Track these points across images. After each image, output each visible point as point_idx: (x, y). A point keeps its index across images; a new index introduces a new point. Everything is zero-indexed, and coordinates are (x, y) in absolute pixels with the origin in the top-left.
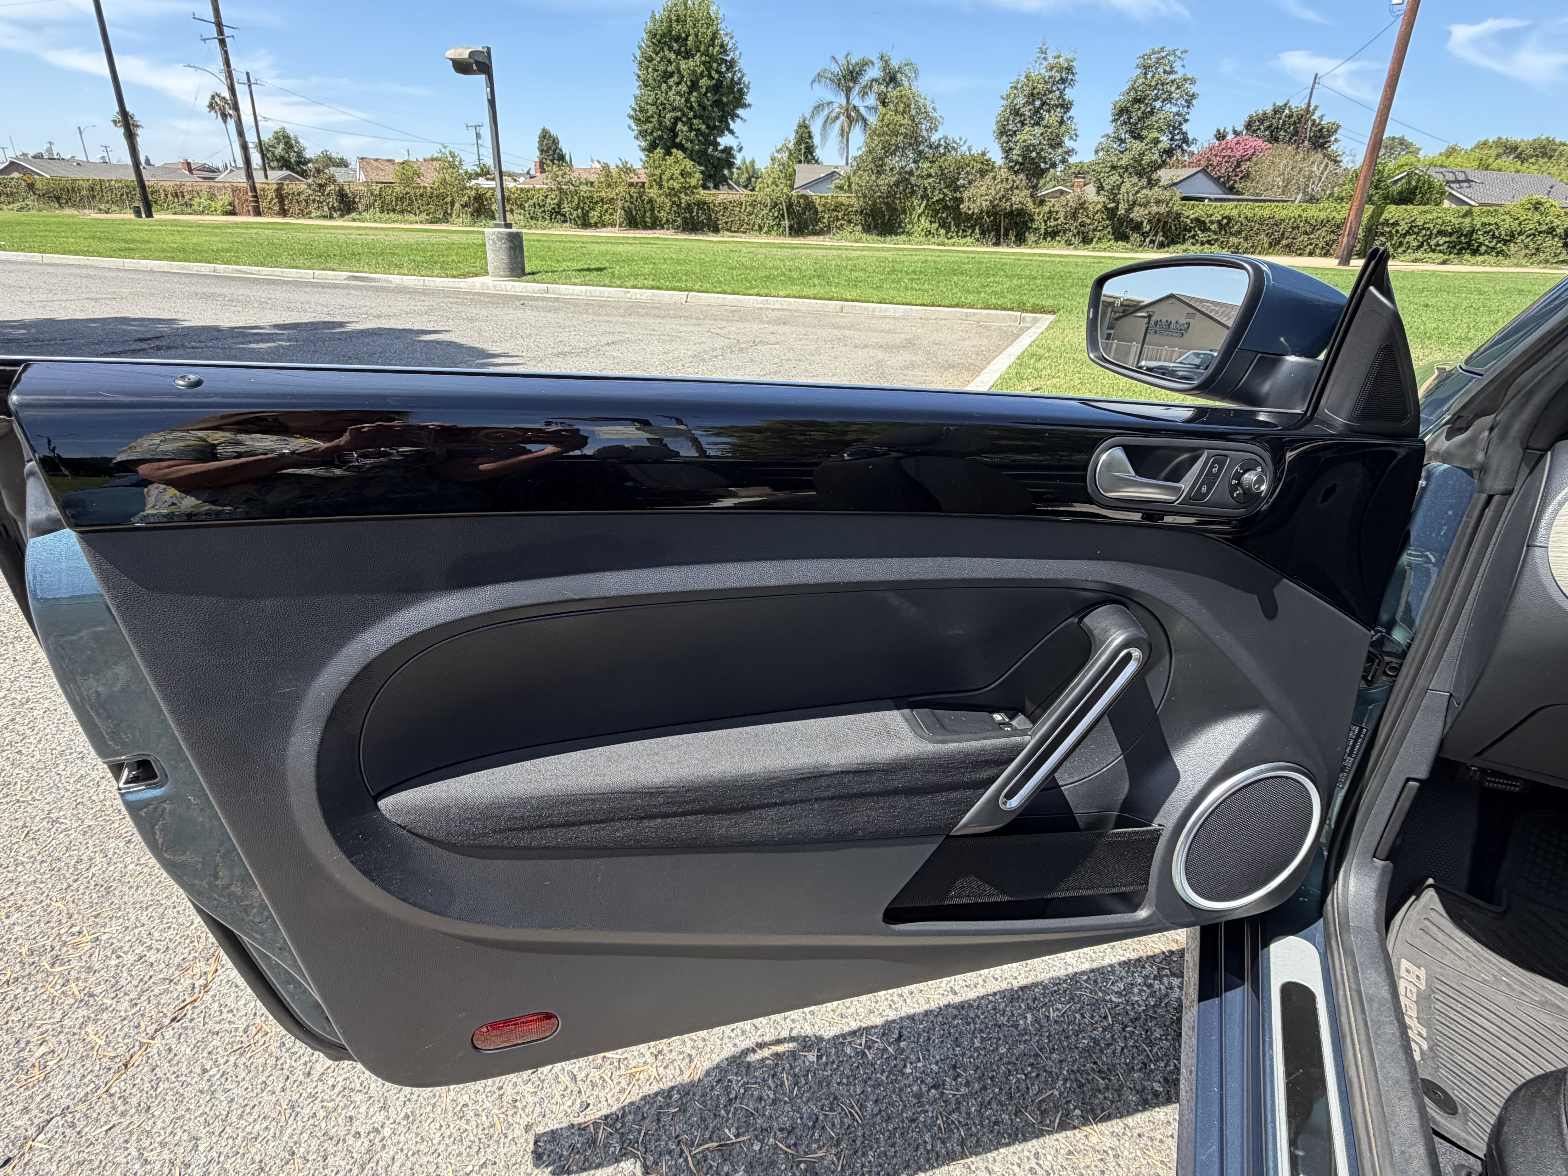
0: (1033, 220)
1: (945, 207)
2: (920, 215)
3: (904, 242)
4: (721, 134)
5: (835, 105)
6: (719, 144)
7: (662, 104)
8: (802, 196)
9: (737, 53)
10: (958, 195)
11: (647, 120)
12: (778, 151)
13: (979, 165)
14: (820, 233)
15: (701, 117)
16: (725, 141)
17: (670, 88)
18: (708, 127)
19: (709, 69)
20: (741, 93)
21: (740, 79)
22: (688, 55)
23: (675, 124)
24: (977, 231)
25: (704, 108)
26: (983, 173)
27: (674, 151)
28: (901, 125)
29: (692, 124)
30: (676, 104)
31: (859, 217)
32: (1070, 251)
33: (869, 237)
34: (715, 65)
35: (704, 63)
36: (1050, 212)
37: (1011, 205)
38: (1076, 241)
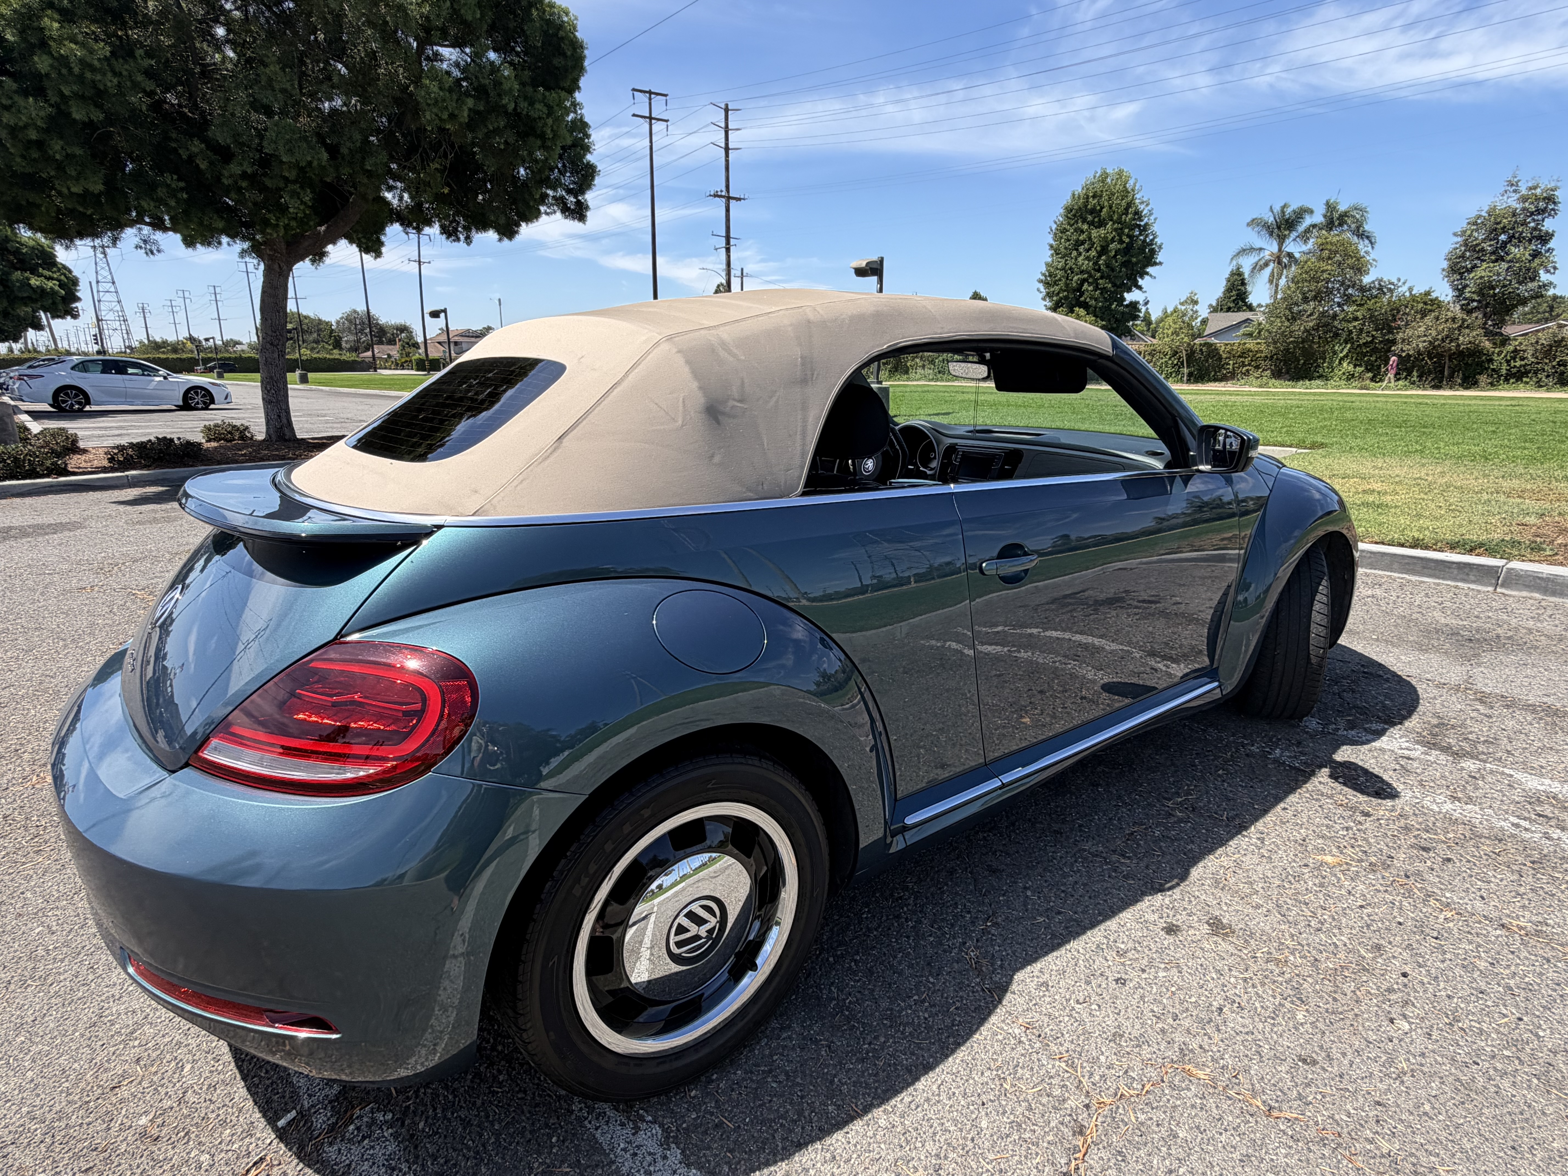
0: (1491, 361)
1: (1375, 350)
2: (1342, 359)
3: (1322, 387)
4: (1129, 290)
5: (1267, 253)
6: (1124, 300)
7: (1071, 269)
8: (1206, 344)
9: (1152, 218)
10: (1391, 337)
11: (1055, 283)
12: (1182, 304)
13: (1421, 305)
14: (1224, 379)
15: (1107, 277)
16: (1129, 297)
17: (1080, 254)
18: (1114, 285)
19: (1120, 235)
20: (1153, 252)
21: (1152, 240)
22: (1101, 224)
23: (1082, 285)
24: (1415, 373)
25: (1113, 270)
26: (1424, 314)
27: (1077, 309)
28: (1323, 271)
29: (1097, 284)
30: (1084, 267)
31: (1268, 362)
32: (1542, 394)
33: (1277, 382)
34: (1126, 231)
35: (1116, 230)
36: (1515, 351)
37: (1458, 345)
38: (1551, 381)
